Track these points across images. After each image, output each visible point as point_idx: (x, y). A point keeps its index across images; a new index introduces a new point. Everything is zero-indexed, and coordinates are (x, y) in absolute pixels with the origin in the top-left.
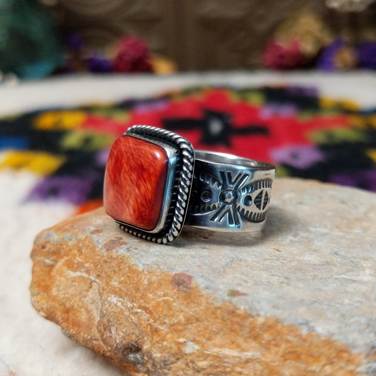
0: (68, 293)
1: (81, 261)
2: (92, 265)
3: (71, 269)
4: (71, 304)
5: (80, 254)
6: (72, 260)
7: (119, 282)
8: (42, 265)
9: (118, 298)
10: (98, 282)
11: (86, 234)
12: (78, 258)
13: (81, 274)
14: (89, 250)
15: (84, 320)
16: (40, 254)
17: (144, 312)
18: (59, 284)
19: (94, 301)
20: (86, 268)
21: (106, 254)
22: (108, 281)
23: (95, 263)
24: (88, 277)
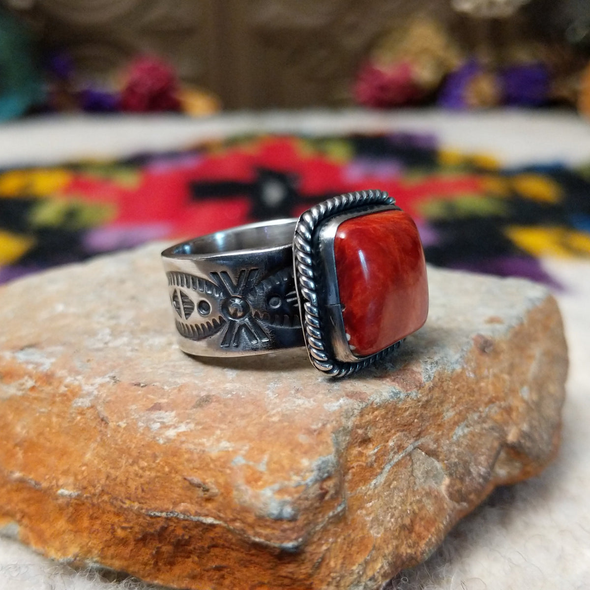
0: (395, 508)
1: (379, 450)
2: (398, 434)
3: (372, 478)
4: (410, 513)
5: (365, 445)
6: (364, 464)
7: (452, 407)
8: (332, 529)
9: (463, 424)
10: (419, 445)
11: (353, 412)
12: (372, 452)
13: (392, 463)
14: (381, 421)
15: (432, 509)
16: (320, 515)
17: (491, 405)
18: (373, 518)
19: (427, 472)
20: (394, 448)
21: (421, 393)
22: (439, 422)
23: (405, 425)
24: (404, 454)
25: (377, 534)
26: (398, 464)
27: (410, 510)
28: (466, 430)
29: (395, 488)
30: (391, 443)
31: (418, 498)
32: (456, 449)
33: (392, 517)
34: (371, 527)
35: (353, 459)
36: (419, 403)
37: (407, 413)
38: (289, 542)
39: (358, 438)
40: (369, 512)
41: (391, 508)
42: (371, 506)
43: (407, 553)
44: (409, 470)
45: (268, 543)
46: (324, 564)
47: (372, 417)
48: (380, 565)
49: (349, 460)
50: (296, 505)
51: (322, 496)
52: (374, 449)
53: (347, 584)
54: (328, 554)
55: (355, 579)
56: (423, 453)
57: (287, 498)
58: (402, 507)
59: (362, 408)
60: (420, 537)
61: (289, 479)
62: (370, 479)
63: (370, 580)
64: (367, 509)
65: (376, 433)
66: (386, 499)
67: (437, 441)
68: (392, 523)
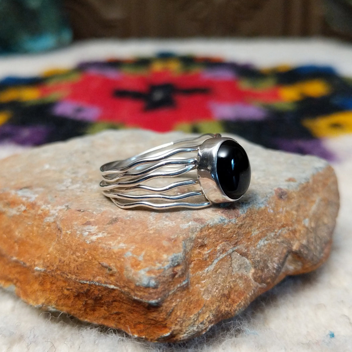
0: (219, 284)
1: (211, 251)
2: (223, 243)
3: (205, 267)
4: (228, 288)
5: (203, 248)
6: (201, 259)
7: (258, 229)
8: (179, 294)
9: (264, 239)
10: (236, 250)
11: (196, 229)
12: (206, 252)
13: (219, 259)
14: (213, 235)
15: (243, 286)
16: (172, 286)
17: (283, 229)
18: (205, 289)
19: (240, 265)
20: (220, 251)
21: (238, 220)
22: (249, 237)
23: (228, 238)
24: (226, 254)
25: (206, 298)
26: (222, 260)
27: (228, 286)
28: (266, 242)
29: (220, 273)
30: (218, 248)
31: (234, 279)
32: (259, 253)
33: (217, 289)
34: (204, 294)
35: (195, 256)
36: (237, 226)
37: (229, 231)
38: (153, 300)
39: (198, 244)
40: (203, 286)
41: (216, 284)
42: (204, 283)
43: (225, 310)
44: (229, 263)
45: (141, 300)
46: (173, 313)
47: (207, 233)
48: (207, 316)
49: (192, 256)
50: (158, 280)
51: (174, 275)
52: (208, 251)
53: (187, 325)
54: (176, 308)
55: (192, 323)
56: (239, 254)
57: (153, 276)
58: (223, 284)
59: (202, 228)
60: (234, 301)
61: (155, 266)
62: (204, 267)
63: (201, 324)
64: (202, 284)
65: (209, 242)
66: (214, 279)
67: (247, 247)
68: (217, 293)
